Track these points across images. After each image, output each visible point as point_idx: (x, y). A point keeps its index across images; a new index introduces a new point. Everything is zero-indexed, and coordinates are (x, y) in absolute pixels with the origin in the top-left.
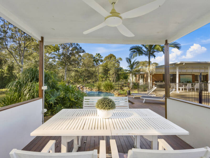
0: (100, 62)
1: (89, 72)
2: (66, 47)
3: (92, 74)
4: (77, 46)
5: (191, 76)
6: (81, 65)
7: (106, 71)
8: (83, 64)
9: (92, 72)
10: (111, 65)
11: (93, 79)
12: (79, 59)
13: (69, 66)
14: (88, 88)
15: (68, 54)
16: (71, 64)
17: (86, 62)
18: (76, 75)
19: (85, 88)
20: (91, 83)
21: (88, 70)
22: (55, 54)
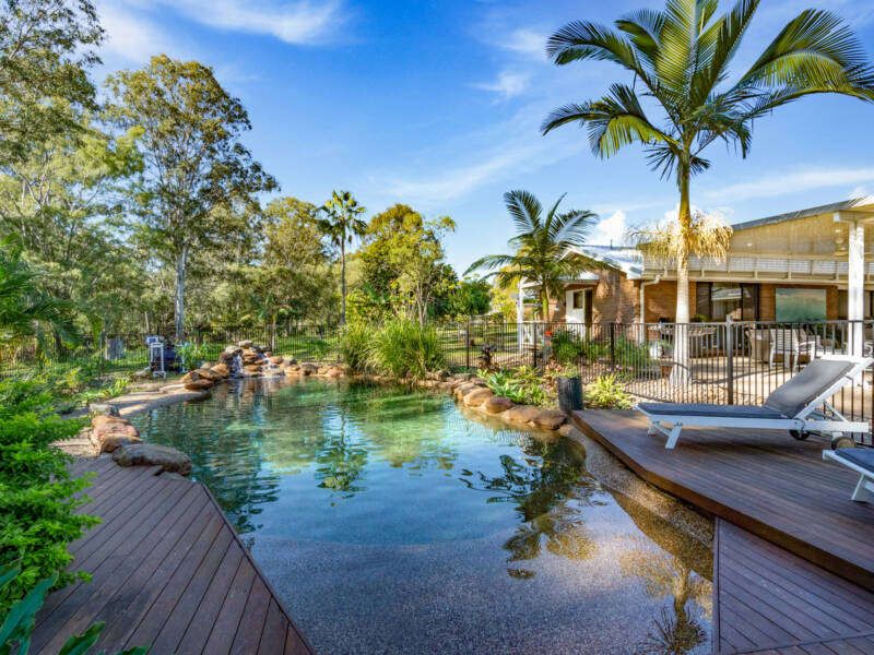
0: (352, 233)
1: (300, 283)
2: (183, 157)
3: (315, 293)
4: (240, 158)
5: (822, 296)
6: (263, 251)
7: (381, 277)
8: (269, 248)
9: (316, 285)
10: (404, 248)
11: (321, 317)
12: (251, 225)
13: (196, 250)
14: (288, 358)
15: (195, 195)
16: (206, 243)
17: (283, 239)
18: (235, 298)
19: (271, 360)
20: (308, 334)
21: (294, 275)
22: (120, 190)
